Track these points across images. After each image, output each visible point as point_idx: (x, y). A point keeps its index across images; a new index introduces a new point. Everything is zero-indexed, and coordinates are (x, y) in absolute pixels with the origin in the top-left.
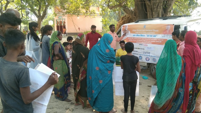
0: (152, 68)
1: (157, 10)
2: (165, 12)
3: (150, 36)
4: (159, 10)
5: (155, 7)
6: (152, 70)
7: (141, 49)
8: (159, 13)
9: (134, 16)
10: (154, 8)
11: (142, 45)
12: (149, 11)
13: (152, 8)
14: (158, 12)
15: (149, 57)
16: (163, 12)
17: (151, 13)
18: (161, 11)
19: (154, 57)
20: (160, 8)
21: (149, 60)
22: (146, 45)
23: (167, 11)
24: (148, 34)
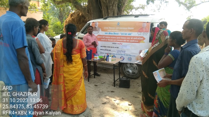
0: (124, 67)
1: (112, 8)
2: (119, 11)
3: (124, 34)
4: (115, 8)
5: (110, 4)
6: (124, 69)
7: (115, 47)
8: (115, 11)
9: (88, 13)
10: (110, 6)
12: (104, 9)
13: (107, 6)
14: (113, 10)
15: (123, 56)
16: (118, 10)
17: (106, 11)
18: (116, 9)
19: (130, 56)
20: (116, 6)
21: (124, 60)
22: (120, 43)
23: (122, 10)
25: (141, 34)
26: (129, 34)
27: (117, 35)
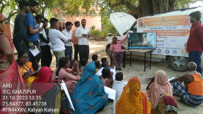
0: (171, 60)
1: (163, 4)
2: (171, 6)
3: (169, 28)
4: (165, 4)
5: (161, 1)
6: (171, 62)
7: (160, 41)
8: (166, 7)
9: (139, 12)
10: (160, 3)
11: (161, 37)
12: (155, 6)
13: (158, 3)
14: (164, 7)
15: (168, 49)
16: (169, 6)
17: (157, 8)
18: (167, 5)
19: (175, 49)
20: (167, 2)
21: (169, 53)
22: (165, 37)
23: (173, 6)
24: (167, 27)
25: (186, 27)
26: (174, 28)
27: (162, 29)
